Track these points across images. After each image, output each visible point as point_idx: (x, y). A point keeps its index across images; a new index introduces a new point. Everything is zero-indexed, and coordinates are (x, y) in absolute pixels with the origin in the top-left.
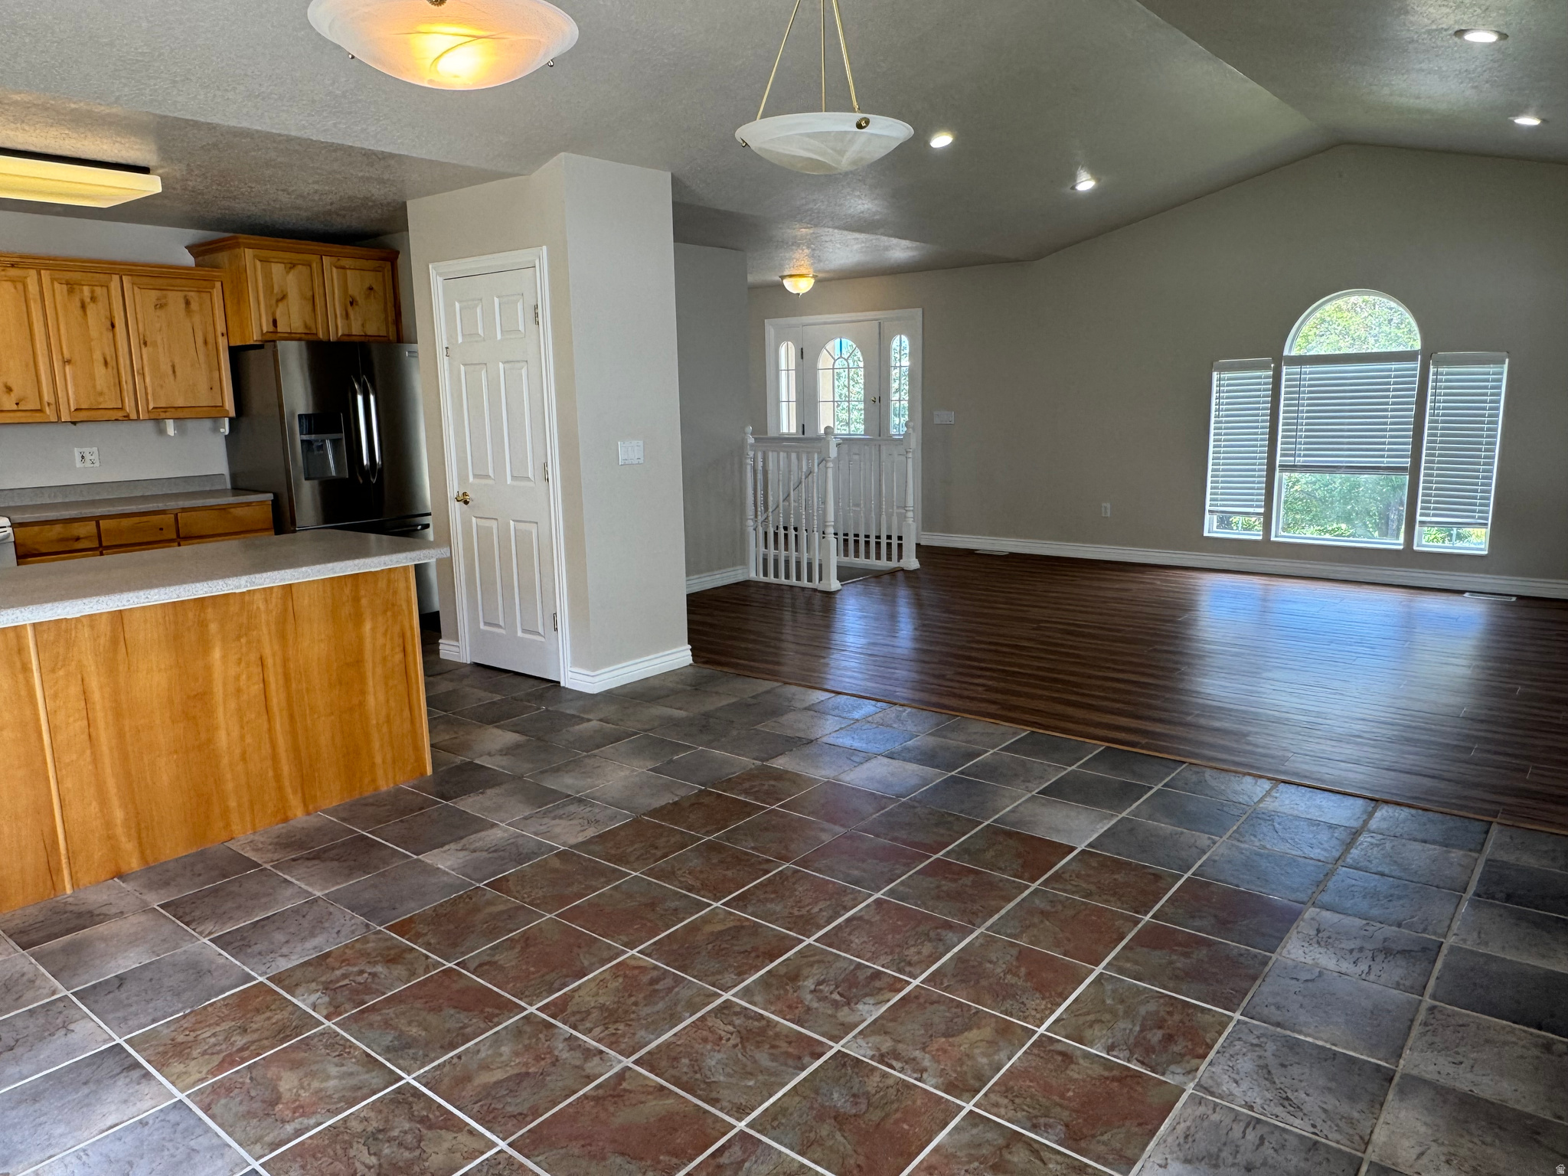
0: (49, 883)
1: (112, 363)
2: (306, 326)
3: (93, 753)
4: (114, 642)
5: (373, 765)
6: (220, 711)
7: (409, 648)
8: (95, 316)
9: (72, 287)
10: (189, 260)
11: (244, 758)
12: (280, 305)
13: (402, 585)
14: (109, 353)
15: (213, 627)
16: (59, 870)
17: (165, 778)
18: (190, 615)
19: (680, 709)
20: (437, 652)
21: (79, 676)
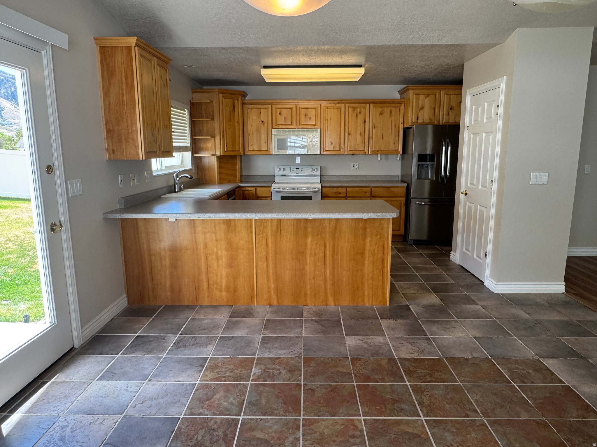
0: (251, 300)
1: (363, 134)
2: (430, 119)
3: (267, 264)
4: (277, 229)
5: (363, 295)
6: (308, 260)
7: (385, 252)
8: (360, 118)
9: (354, 109)
10: (398, 96)
11: (314, 278)
12: (421, 111)
13: (386, 226)
14: (362, 131)
15: (309, 230)
16: (254, 297)
17: (287, 278)
18: (302, 224)
19: (528, 314)
20: (449, 256)
21: (266, 238)
